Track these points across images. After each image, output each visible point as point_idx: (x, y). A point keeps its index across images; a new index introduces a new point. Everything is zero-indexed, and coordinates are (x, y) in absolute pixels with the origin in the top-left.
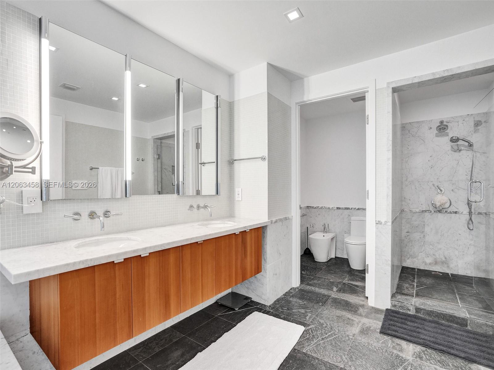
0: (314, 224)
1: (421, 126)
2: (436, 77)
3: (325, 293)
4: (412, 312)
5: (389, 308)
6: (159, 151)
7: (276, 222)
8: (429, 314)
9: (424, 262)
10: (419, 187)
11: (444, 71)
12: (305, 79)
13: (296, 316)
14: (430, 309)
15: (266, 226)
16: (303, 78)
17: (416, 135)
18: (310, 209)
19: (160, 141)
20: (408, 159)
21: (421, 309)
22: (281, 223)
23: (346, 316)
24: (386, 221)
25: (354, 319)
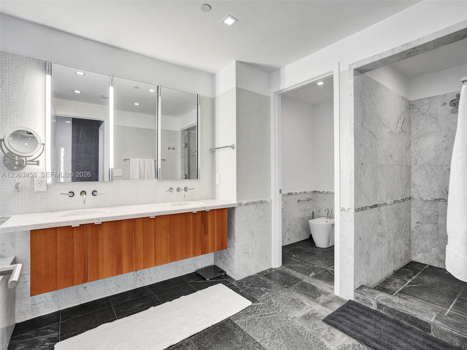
0: (321, 209)
1: (432, 102)
2: (396, 53)
3: (298, 277)
4: (374, 307)
5: (353, 299)
6: (187, 140)
7: (247, 204)
8: (390, 312)
9: (438, 258)
10: (430, 172)
11: (404, 46)
12: (282, 69)
13: (254, 293)
14: (391, 307)
15: (235, 207)
16: (279, 69)
17: (426, 113)
18: (316, 194)
19: (187, 132)
20: (417, 140)
21: (383, 306)
22: (254, 206)
23: (302, 300)
24: (349, 208)
25: (307, 304)
